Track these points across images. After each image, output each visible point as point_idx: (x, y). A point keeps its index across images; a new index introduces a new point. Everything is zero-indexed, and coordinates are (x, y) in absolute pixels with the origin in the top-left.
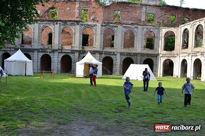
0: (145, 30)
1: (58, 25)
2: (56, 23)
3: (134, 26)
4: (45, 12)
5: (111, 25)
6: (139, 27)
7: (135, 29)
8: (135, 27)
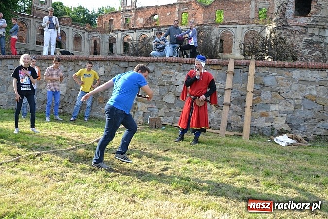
0: (246, 29)
1: (153, 32)
2: (151, 30)
3: (231, 26)
4: (148, 20)
5: (205, 27)
6: (238, 26)
7: (233, 30)
8: (234, 27)
